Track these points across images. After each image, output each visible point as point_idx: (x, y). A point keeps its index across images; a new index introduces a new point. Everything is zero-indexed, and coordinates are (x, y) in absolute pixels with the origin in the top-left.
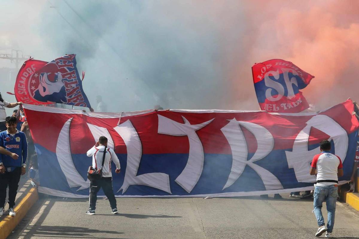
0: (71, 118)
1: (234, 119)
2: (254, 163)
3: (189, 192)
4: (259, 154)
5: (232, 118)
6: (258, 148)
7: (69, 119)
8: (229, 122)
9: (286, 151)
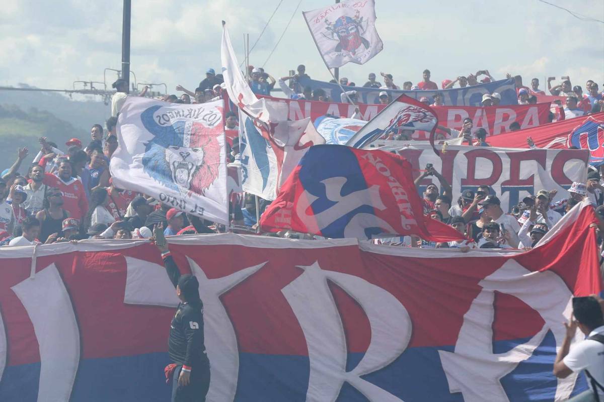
1: (316, 265)
2: (364, 377)
4: (375, 358)
5: (310, 263)
6: (373, 339)
8: (302, 271)
9: (441, 352)
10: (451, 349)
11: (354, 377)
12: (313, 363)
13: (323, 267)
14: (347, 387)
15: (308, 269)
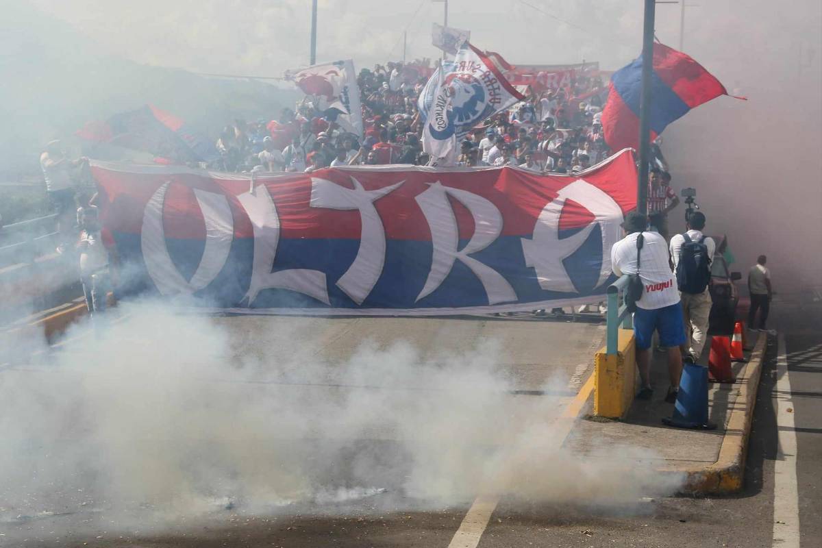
0: (168, 182)
1: (438, 182)
2: (469, 255)
3: (360, 304)
4: (477, 243)
5: (435, 182)
6: (476, 231)
7: (164, 183)
8: (429, 186)
9: (522, 239)
10: (530, 236)
11: (462, 255)
12: (435, 246)
13: (443, 184)
14: (457, 261)
15: (433, 185)
